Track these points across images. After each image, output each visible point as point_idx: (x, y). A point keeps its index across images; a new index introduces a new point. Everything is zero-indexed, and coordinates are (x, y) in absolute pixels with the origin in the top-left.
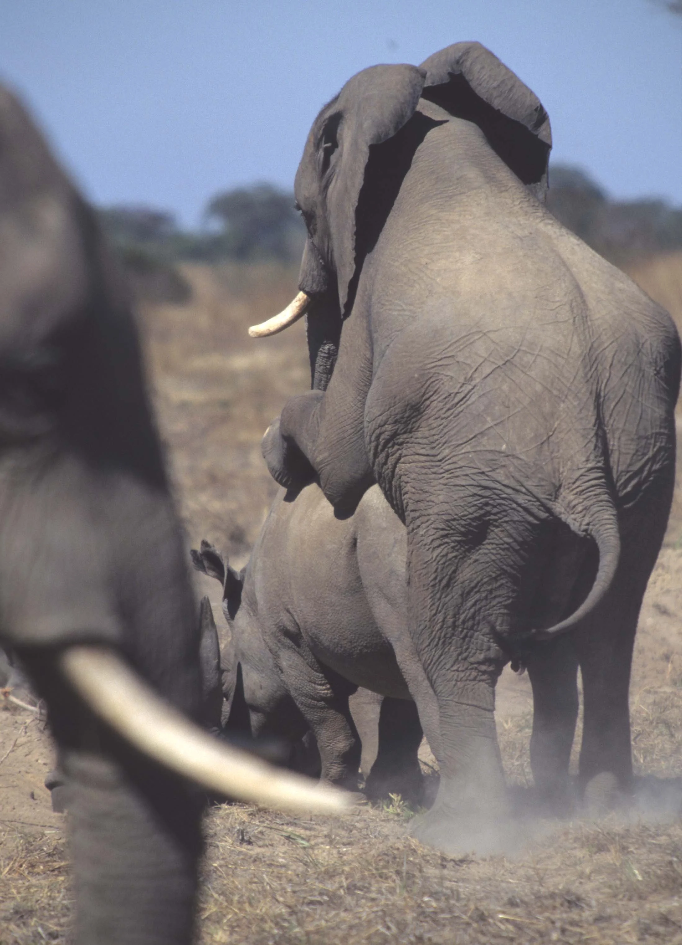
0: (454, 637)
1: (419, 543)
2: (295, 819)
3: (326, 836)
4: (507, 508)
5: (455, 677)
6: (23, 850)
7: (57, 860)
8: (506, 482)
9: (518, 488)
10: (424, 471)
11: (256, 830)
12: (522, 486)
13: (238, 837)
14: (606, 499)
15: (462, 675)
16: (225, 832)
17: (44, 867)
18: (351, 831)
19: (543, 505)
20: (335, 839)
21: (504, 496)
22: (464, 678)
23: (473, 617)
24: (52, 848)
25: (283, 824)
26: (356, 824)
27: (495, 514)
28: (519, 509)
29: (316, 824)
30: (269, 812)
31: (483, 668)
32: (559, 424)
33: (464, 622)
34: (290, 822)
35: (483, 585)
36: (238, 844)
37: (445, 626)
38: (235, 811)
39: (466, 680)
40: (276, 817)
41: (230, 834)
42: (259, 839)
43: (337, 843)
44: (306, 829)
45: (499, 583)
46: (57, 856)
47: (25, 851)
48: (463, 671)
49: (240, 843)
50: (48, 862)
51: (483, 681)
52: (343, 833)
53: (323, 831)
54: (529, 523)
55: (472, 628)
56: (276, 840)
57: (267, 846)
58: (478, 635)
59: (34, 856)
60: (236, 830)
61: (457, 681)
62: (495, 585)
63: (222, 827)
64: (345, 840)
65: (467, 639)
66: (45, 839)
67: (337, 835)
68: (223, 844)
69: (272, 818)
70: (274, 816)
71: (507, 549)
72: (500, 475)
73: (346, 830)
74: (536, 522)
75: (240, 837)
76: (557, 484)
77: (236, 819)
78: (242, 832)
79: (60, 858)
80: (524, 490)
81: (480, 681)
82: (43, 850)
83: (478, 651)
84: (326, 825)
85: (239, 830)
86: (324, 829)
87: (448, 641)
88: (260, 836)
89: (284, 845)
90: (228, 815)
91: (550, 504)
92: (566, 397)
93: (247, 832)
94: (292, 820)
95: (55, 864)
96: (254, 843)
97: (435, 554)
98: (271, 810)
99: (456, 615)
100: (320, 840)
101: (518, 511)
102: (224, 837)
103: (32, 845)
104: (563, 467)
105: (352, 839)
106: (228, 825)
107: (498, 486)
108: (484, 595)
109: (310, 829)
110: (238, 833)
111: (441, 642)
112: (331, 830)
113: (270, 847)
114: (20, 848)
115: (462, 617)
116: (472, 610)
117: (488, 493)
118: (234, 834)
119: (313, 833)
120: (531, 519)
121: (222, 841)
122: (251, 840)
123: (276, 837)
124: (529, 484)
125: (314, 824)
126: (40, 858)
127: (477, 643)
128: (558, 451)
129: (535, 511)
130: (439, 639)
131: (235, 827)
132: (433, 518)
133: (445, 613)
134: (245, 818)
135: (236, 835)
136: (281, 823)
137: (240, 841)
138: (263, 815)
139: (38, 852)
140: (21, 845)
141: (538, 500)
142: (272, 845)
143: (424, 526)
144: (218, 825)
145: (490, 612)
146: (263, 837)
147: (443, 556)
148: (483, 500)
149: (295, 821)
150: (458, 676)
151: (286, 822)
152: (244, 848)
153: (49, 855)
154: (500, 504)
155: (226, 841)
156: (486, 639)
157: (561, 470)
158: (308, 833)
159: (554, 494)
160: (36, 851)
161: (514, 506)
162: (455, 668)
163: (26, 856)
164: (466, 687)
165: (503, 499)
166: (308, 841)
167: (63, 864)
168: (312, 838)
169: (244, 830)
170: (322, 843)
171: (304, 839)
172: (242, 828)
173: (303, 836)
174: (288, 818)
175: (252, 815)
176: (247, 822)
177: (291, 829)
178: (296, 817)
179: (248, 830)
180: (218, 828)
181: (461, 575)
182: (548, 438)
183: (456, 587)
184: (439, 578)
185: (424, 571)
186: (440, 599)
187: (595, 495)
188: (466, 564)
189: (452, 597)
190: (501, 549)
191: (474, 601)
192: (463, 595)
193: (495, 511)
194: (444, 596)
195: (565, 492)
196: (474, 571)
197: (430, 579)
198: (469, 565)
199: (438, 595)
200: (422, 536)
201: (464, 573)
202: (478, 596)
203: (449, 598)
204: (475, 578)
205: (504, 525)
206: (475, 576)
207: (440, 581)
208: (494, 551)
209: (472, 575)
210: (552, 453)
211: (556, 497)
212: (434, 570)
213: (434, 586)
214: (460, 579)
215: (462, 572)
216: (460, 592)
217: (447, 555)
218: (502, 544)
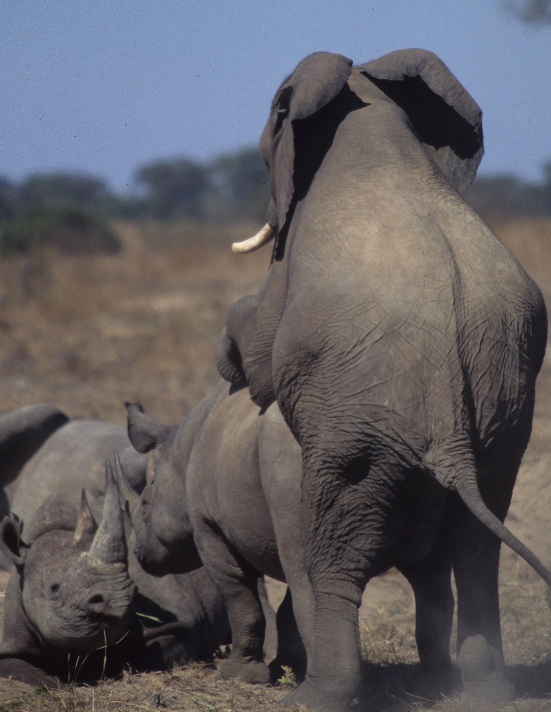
0: (331, 548)
2: (203, 686)
3: (228, 701)
4: (385, 452)
5: (327, 576)
8: (387, 432)
9: (396, 438)
11: (170, 695)
12: (399, 436)
13: (155, 701)
14: (470, 457)
15: (333, 575)
16: (144, 696)
18: (249, 697)
19: (415, 454)
20: (236, 704)
21: (384, 443)
22: (335, 578)
23: (348, 534)
25: (192, 691)
26: (254, 691)
27: (375, 456)
28: (395, 454)
29: (220, 691)
30: (181, 680)
31: (353, 574)
32: (434, 388)
33: (339, 537)
34: (199, 689)
35: (359, 510)
36: (155, 707)
37: (325, 538)
38: (153, 679)
39: (337, 579)
40: (187, 685)
41: (149, 699)
42: (172, 702)
43: (237, 707)
44: (212, 695)
45: (372, 510)
48: (333, 573)
49: (157, 706)
51: (351, 581)
52: (243, 699)
53: (226, 697)
54: (403, 467)
55: (345, 542)
56: (187, 704)
57: (179, 709)
58: (351, 549)
60: (153, 695)
61: (328, 579)
63: (142, 691)
64: (244, 705)
65: (341, 550)
67: (238, 700)
68: (142, 706)
69: (184, 685)
70: (185, 683)
71: (383, 485)
72: (382, 426)
73: (245, 697)
74: (408, 466)
75: (157, 701)
76: (429, 439)
77: (153, 686)
78: (158, 697)
80: (400, 440)
81: (347, 581)
84: (228, 692)
85: (155, 695)
86: (227, 695)
87: (326, 550)
88: (173, 700)
89: (193, 708)
90: (147, 682)
91: (421, 454)
92: (441, 366)
93: (162, 697)
94: (200, 687)
96: (168, 707)
97: (321, 480)
98: (183, 679)
99: (333, 531)
100: (224, 705)
101: (394, 456)
102: (143, 700)
104: (435, 425)
105: (250, 704)
106: (147, 691)
107: (379, 434)
108: (359, 518)
109: (215, 695)
110: (155, 698)
111: (320, 551)
112: (233, 696)
113: (181, 710)
115: (339, 532)
116: (348, 529)
117: (369, 439)
118: (152, 698)
119: (218, 698)
121: (141, 704)
122: (166, 704)
123: (187, 702)
124: (406, 436)
125: (218, 691)
127: (349, 555)
128: (432, 411)
129: (408, 457)
130: (319, 548)
131: (153, 693)
133: (326, 528)
134: (161, 685)
135: (153, 699)
136: (192, 689)
137: (156, 704)
138: (176, 683)
141: (411, 449)
142: (183, 708)
144: (139, 691)
145: (363, 531)
146: (176, 701)
147: (328, 483)
148: (365, 445)
149: (203, 688)
150: (330, 576)
151: (195, 689)
154: (380, 449)
155: (145, 704)
156: (357, 553)
157: (433, 427)
158: (214, 698)
159: (425, 447)
161: (392, 451)
162: (328, 570)
164: (336, 584)
166: (214, 705)
168: (217, 703)
169: (160, 695)
170: (225, 707)
171: (210, 703)
172: (158, 693)
173: (210, 701)
174: (198, 685)
175: (167, 683)
176: (163, 688)
177: (199, 694)
178: (203, 685)
179: (164, 695)
180: (139, 693)
181: (341, 500)
182: (424, 399)
183: (336, 509)
184: (323, 500)
185: (312, 492)
186: (323, 516)
187: (461, 454)
188: (347, 491)
189: (333, 516)
190: (377, 484)
191: (350, 521)
192: (342, 515)
193: (375, 453)
194: (327, 513)
195: (434, 446)
196: (353, 498)
197: (316, 500)
198: (350, 492)
199: (322, 513)
200: (312, 463)
201: (345, 498)
202: (354, 518)
203: (330, 516)
204: (353, 504)
205: (382, 465)
206: (353, 502)
207: (325, 502)
208: (371, 485)
209: (351, 500)
210: (427, 412)
211: (427, 449)
212: (320, 493)
213: (319, 506)
214: (341, 502)
215: (343, 497)
216: (339, 513)
217: (331, 482)
218: (379, 480)
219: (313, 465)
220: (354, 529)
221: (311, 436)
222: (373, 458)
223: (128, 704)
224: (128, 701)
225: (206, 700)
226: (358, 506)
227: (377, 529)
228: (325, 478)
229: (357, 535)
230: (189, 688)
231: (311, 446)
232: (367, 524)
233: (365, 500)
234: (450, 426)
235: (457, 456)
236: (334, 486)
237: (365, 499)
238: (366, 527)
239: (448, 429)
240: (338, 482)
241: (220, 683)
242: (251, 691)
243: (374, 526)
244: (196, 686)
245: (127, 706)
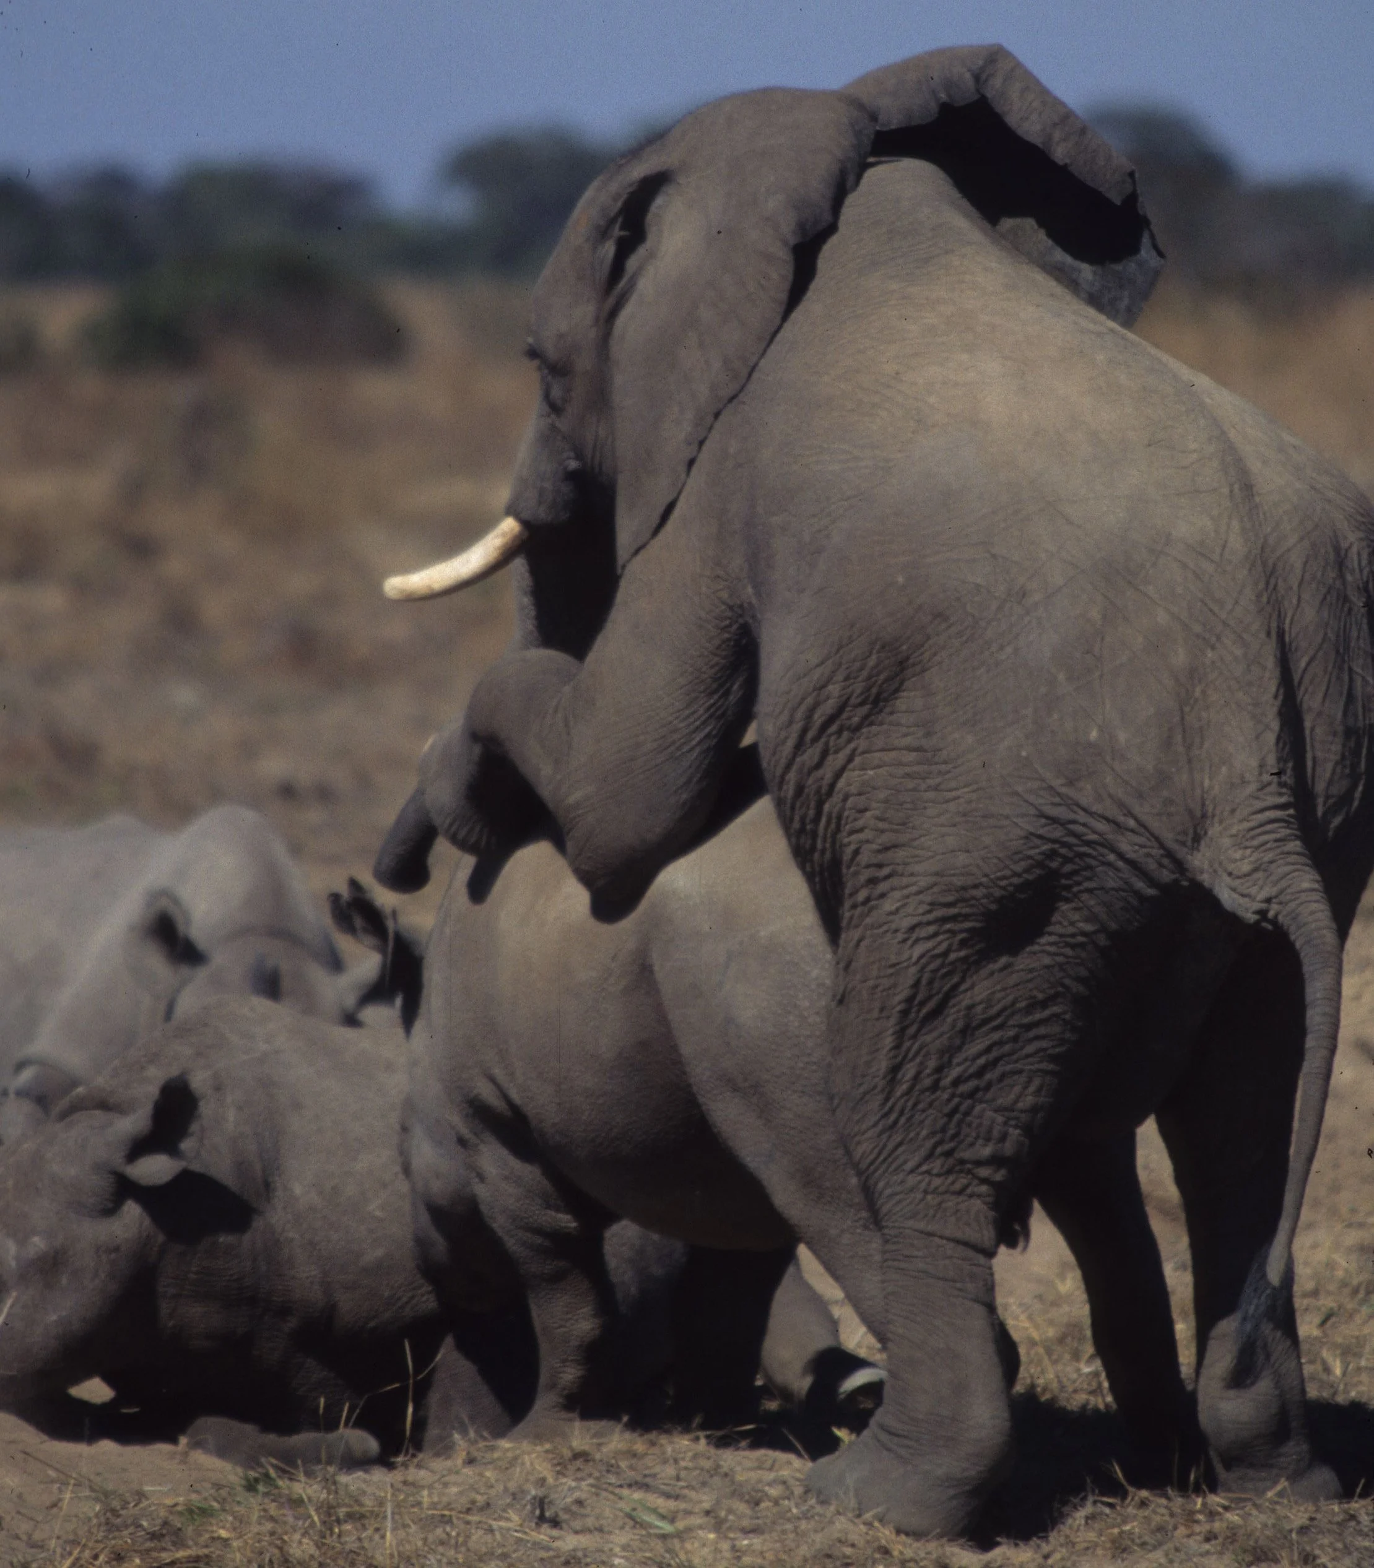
0: (931, 1111)
1: (880, 926)
2: (645, 1476)
3: (707, 1513)
4: (1094, 863)
5: (923, 1185)
6: (100, 1525)
7: (169, 1546)
8: (1096, 808)
9: (1121, 819)
10: (911, 784)
11: (569, 1497)
12: (1130, 814)
13: (533, 1512)
15: (937, 1182)
16: (508, 1501)
17: (142, 1560)
18: (757, 1504)
19: (1168, 854)
20: (725, 1520)
21: (1093, 837)
22: (941, 1189)
23: (980, 1073)
24: (159, 1522)
25: (621, 1486)
26: (767, 1488)
27: (1069, 875)
28: (1120, 864)
29: (687, 1487)
30: (594, 1460)
31: (984, 1172)
32: (1203, 692)
33: (956, 1082)
34: (636, 1483)
35: (1013, 1014)
36: (533, 1525)
37: (917, 1087)
38: (526, 1456)
39: (946, 1192)
40: (608, 1471)
41: (517, 1505)
42: (574, 1515)
43: (730, 1529)
44: (668, 1496)
45: (1047, 1013)
46: (167, 1538)
47: (103, 1528)
48: (938, 1175)
49: (537, 1524)
50: (148, 1551)
51: (979, 1196)
52: (742, 1507)
53: (701, 1502)
54: (1137, 893)
55: (971, 1095)
56: (608, 1518)
57: (590, 1531)
58: (984, 1110)
59: (121, 1538)
60: (529, 1497)
61: (926, 1192)
62: (1038, 1016)
63: (501, 1488)
64: (746, 1523)
65: (958, 1116)
66: (144, 1504)
67: (730, 1511)
68: (502, 1524)
69: (600, 1471)
70: (604, 1468)
71: (1082, 945)
72: (1085, 794)
73: (747, 1502)
74: (1151, 892)
75: (538, 1512)
76: (1199, 812)
77: (528, 1474)
78: (541, 1503)
79: (174, 1544)
80: (1132, 823)
81: (971, 1196)
82: (141, 1526)
83: (980, 1141)
84: (706, 1490)
85: (534, 1498)
86: (705, 1498)
87: (918, 1117)
88: (574, 1508)
89: (622, 1528)
90: (513, 1462)
91: (1184, 853)
92: (1219, 638)
93: (551, 1502)
94: (639, 1478)
95: (164, 1555)
96: (564, 1525)
97: (917, 951)
98: (598, 1457)
99: (939, 1070)
100: (697, 1520)
101: (1117, 869)
102: (504, 1510)
103: (119, 1516)
104: (1211, 779)
105: (760, 1522)
106: (512, 1486)
107: (1082, 817)
108: (1011, 1033)
109: (677, 1497)
110: (533, 1504)
111: (903, 1120)
112: (718, 1502)
113: (596, 1533)
114: (95, 1521)
115: (955, 1072)
116: (982, 1061)
117: (1058, 833)
118: (526, 1505)
119: (683, 1506)
120: (1140, 885)
121: (500, 1518)
122: (558, 1519)
123: (607, 1512)
124: (1145, 811)
125: (683, 1488)
126: (134, 1543)
127: (980, 1125)
128: (1203, 745)
129: (1152, 866)
130: (902, 1113)
131: (528, 1492)
132: (923, 882)
133: (921, 1063)
134: (547, 1472)
135: (529, 1507)
136: (619, 1483)
137: (535, 1520)
138: (582, 1467)
139: (131, 1529)
140: (97, 1515)
141: (1161, 844)
142: (600, 1530)
143: (897, 894)
144: (493, 1486)
145: (1019, 1066)
146: (583, 1511)
148: (1046, 847)
149: (648, 1480)
150: (929, 1184)
151: (628, 1482)
152: (544, 1534)
153: (153, 1536)
154: (1082, 855)
155: (508, 1519)
156: (1000, 1119)
157: (1207, 783)
158: (672, 1504)
159: (1192, 833)
160: (127, 1527)
161: (1112, 857)
162: (924, 1168)
163: (106, 1537)
164: (944, 1205)
165: (1089, 843)
166: (672, 1521)
167: (181, 1554)
168: (680, 1515)
169: (545, 1497)
170: (701, 1527)
171: (663, 1517)
172: (540, 1492)
173: (661, 1511)
174: (633, 1473)
175: (561, 1467)
176: (550, 1480)
177: (637, 1495)
178: (647, 1472)
179: (553, 1496)
180: (493, 1492)
181: (969, 993)
182: (1183, 718)
183: (953, 1016)
184: (919, 998)
185: (886, 983)
186: (914, 1037)
187: (1276, 841)
188: (984, 972)
189: (942, 1035)
190: (1067, 945)
191: (988, 1043)
192: (967, 1032)
193: (1068, 868)
194: (924, 1031)
195: (1214, 830)
196: (998, 987)
197: (898, 998)
198: (992, 974)
199: (912, 1030)
200: (891, 913)
201: (976, 990)
202: (996, 1036)
203: (935, 1038)
204: (999, 1001)
205: (1085, 896)
206: (999, 995)
207: (922, 1004)
208: (1052, 949)
209: (993, 993)
210: (1189, 748)
211: (1197, 839)
212: (910, 982)
213: (905, 1013)
214: (966, 1000)
215: (972, 987)
216: (960, 1024)
217: (945, 954)
218: (1073, 936)
219: (891, 918)
220: (995, 1063)
221: (887, 849)
222: (1064, 881)
223: (470, 1518)
224: (468, 1511)
225: (655, 1511)
226: (1013, 1003)
227: (1053, 1059)
228: (930, 944)
229: (1002, 1077)
230: (612, 1479)
231: (886, 871)
232: (1030, 1049)
233: (1031, 990)
234: (1248, 776)
235: (1268, 846)
236: (952, 963)
237: (1030, 985)
238: (1028, 1056)
239: (1244, 782)
240: (963, 953)
241: (686, 1468)
242: (760, 1486)
243: (1050, 1051)
244: (631, 1475)
245: (468, 1523)
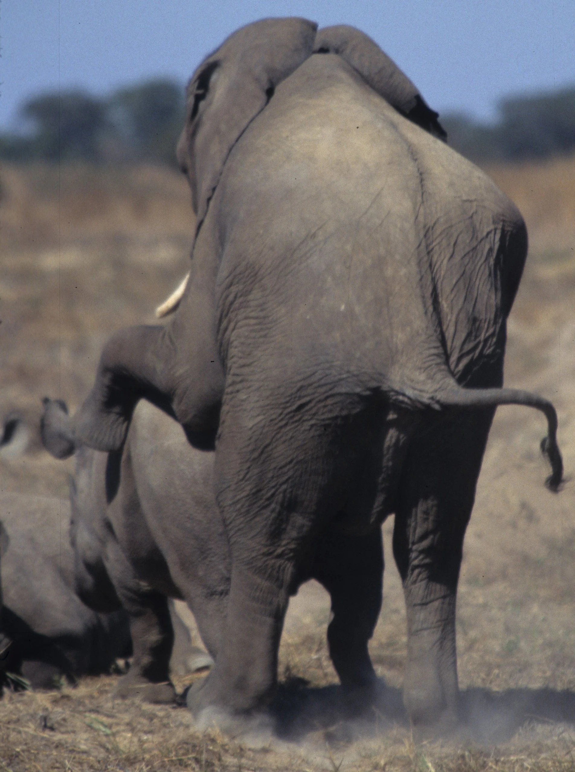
2: (97, 707)
3: (127, 724)
11: (59, 717)
13: (41, 723)
16: (28, 718)
18: (152, 720)
20: (136, 727)
25: (85, 712)
26: (157, 713)
29: (118, 712)
30: (72, 699)
34: (93, 710)
36: (41, 730)
38: (39, 698)
40: (79, 705)
41: (33, 720)
42: (61, 725)
43: (138, 731)
44: (108, 716)
49: (43, 729)
52: (145, 721)
53: (124, 719)
56: (78, 727)
57: (69, 733)
60: (39, 717)
63: (25, 712)
64: (146, 728)
67: (139, 723)
68: (26, 729)
69: (75, 705)
70: (77, 703)
73: (147, 719)
75: (43, 724)
76: (394, 350)
77: (39, 706)
78: (45, 719)
84: (128, 713)
85: (41, 717)
86: (126, 717)
88: (62, 722)
89: (85, 731)
90: (32, 701)
93: (50, 719)
94: (94, 708)
96: (57, 730)
98: (74, 697)
100: (122, 728)
102: (27, 723)
104: (402, 333)
105: (153, 728)
106: (31, 711)
109: (112, 717)
110: (41, 719)
112: (133, 719)
113: (72, 734)
118: (37, 720)
119: (115, 721)
121: (25, 726)
122: (53, 727)
123: (78, 725)
125: (115, 712)
128: (398, 316)
131: (39, 714)
134: (49, 706)
135: (39, 721)
136: (84, 710)
137: (42, 727)
138: (66, 702)
142: (74, 732)
144: (22, 711)
146: (66, 724)
149: (98, 709)
151: (89, 710)
152: (46, 734)
155: (29, 727)
157: (399, 335)
158: (110, 720)
159: (390, 360)
166: (111, 728)
168: (114, 726)
169: (47, 716)
170: (124, 731)
171: (106, 726)
172: (45, 714)
173: (106, 723)
174: (92, 705)
175: (55, 702)
176: (50, 709)
177: (93, 716)
178: (98, 705)
179: (51, 716)
180: (22, 714)
182: (388, 302)
195: (401, 359)
210: (391, 317)
211: (393, 363)
223: (9, 726)
224: (9, 723)
225: (102, 723)
230: (81, 708)
239: (419, 335)
241: (118, 704)
242: (154, 712)
244: (90, 706)
245: (8, 728)
